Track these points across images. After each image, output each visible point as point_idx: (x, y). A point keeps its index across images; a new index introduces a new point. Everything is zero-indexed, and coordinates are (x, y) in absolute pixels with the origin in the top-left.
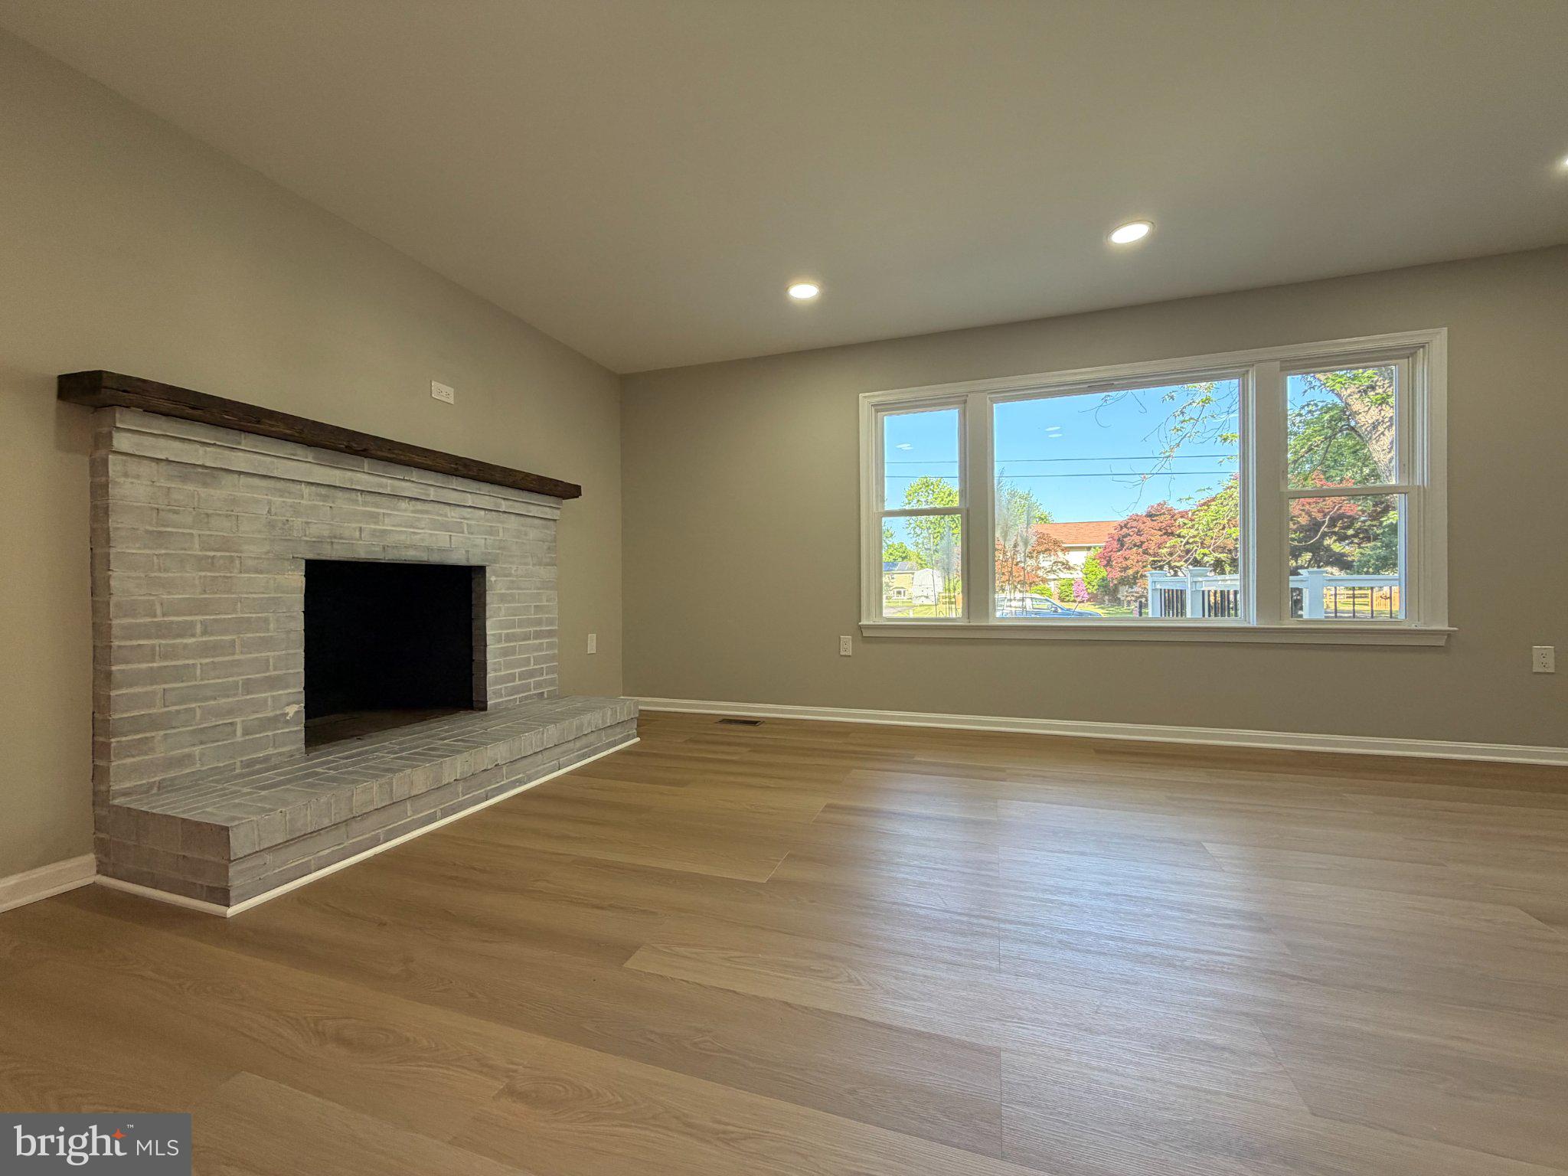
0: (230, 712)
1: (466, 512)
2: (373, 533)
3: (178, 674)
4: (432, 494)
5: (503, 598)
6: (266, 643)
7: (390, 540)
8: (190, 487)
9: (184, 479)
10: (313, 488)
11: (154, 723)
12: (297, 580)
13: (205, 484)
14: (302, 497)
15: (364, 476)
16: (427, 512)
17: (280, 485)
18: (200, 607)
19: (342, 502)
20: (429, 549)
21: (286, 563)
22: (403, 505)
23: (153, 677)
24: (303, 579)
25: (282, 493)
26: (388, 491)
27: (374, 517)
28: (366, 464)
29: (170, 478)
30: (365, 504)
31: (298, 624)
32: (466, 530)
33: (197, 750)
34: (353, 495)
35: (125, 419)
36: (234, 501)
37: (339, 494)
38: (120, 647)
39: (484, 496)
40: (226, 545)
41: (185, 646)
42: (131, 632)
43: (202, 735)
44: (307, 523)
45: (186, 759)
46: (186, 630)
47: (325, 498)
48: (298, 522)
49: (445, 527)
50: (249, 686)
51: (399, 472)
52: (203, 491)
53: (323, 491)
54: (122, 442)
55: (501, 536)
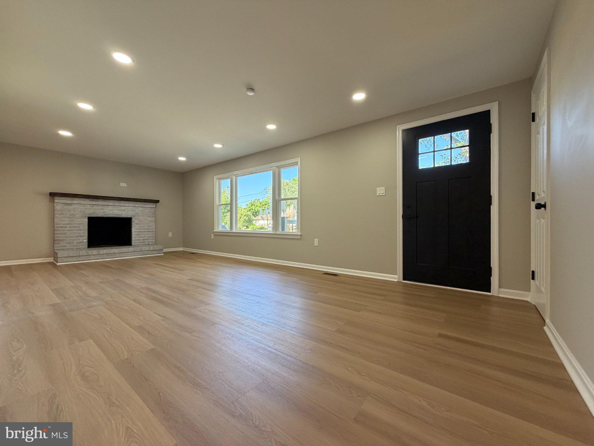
0: (74, 240)
1: (126, 207)
2: (103, 212)
3: (65, 234)
4: (117, 204)
5: (137, 224)
6: (81, 230)
7: (107, 213)
9: (66, 205)
10: (90, 205)
11: (61, 240)
14: (87, 207)
15: (101, 202)
16: (116, 208)
18: (68, 224)
19: (95, 207)
20: (116, 214)
21: (84, 217)
22: (110, 207)
23: (60, 234)
24: (87, 220)
25: (83, 206)
26: (106, 204)
27: (103, 209)
28: (100, 200)
29: (64, 205)
30: (100, 207)
31: (86, 227)
32: (126, 211)
33: (68, 245)
34: (98, 206)
35: (56, 198)
36: (74, 208)
39: (127, 204)
40: (73, 215)
41: (66, 230)
42: (57, 227)
43: (68, 243)
44: (88, 211)
45: (66, 246)
47: (92, 206)
48: (86, 211)
49: (120, 210)
50: (77, 236)
51: (108, 201)
52: (69, 207)
54: (56, 201)
55: (137, 212)
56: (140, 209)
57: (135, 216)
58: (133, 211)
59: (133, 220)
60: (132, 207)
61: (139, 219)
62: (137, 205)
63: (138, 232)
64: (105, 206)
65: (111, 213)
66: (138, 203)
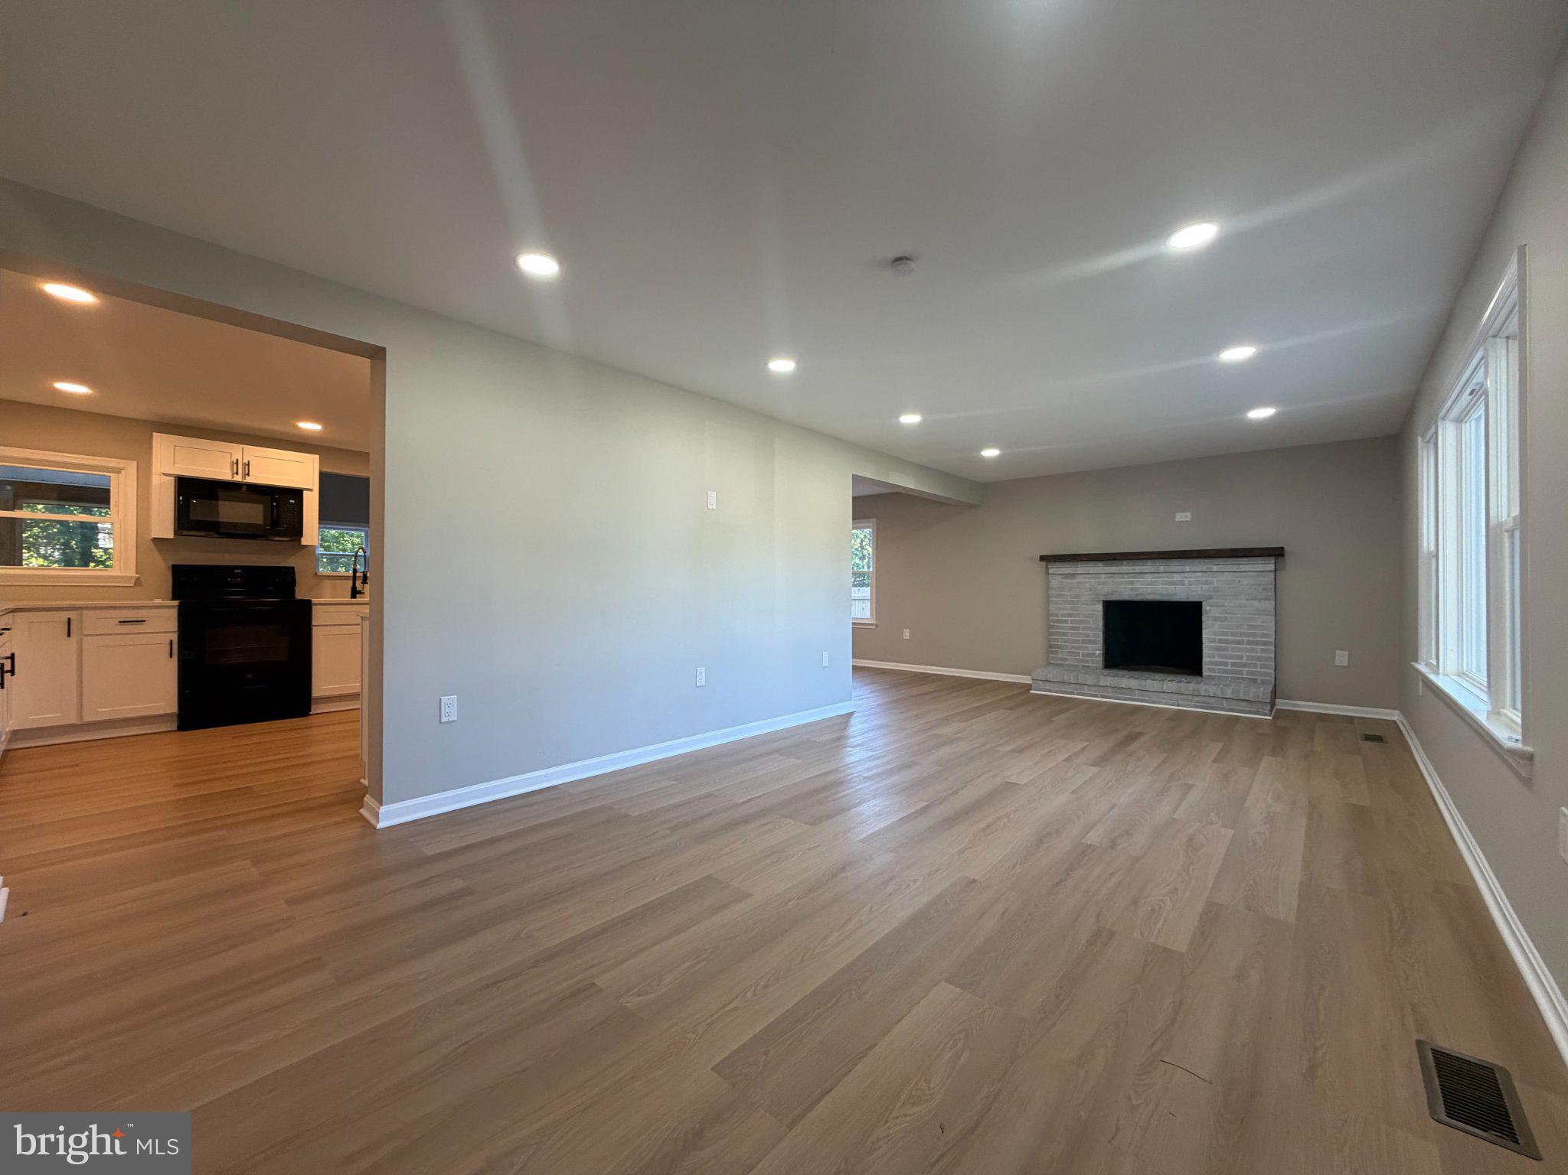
1: (1186, 575)
4: (1164, 569)
5: (1216, 619)
6: (1090, 628)
7: (1141, 591)
12: (1099, 608)
13: (1071, 579)
14: (1100, 579)
16: (1162, 577)
19: (1115, 579)
21: (1095, 603)
22: (1146, 576)
24: (1102, 607)
25: (1095, 579)
27: (1132, 583)
28: (1125, 563)
30: (1127, 578)
32: (1187, 584)
34: (1121, 576)
37: (1116, 576)
39: (1188, 566)
44: (1103, 588)
47: (1110, 578)
48: (1099, 588)
49: (1170, 584)
55: (1215, 584)
56: (1225, 576)
57: (1210, 598)
58: (1207, 583)
59: (1206, 607)
60: (1200, 574)
61: (1223, 606)
62: (1216, 569)
63: (1220, 641)
64: (1137, 575)
65: (1149, 591)
66: (1220, 561)
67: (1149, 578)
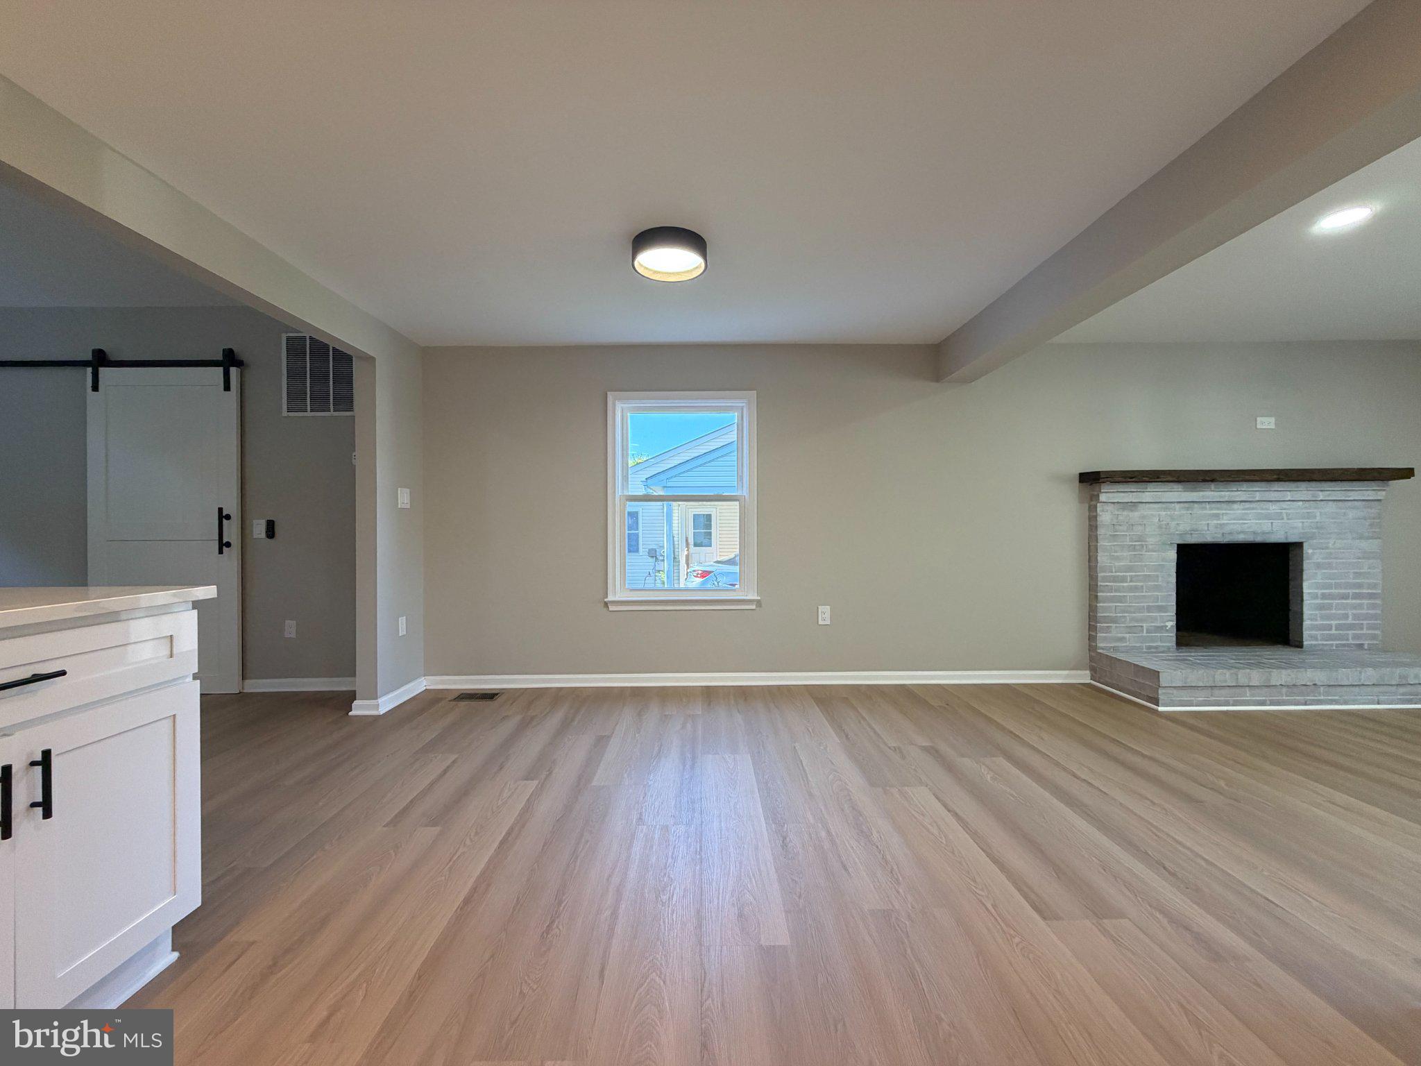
0: (1142, 620)
1: (1284, 505)
2: (1217, 526)
3: (1120, 600)
4: (1258, 496)
5: (1319, 566)
6: (1157, 588)
7: (1227, 529)
8: (1125, 513)
9: (1124, 509)
10: (1182, 505)
11: (1114, 620)
12: (1173, 555)
13: (1132, 511)
14: (1175, 510)
15: (1210, 493)
16: (1253, 509)
17: (1164, 506)
18: (1130, 569)
19: (1197, 510)
20: (1256, 533)
21: (1168, 547)
22: (1236, 506)
23: (1112, 599)
24: (1176, 555)
25: (1165, 509)
26: (1226, 499)
27: (1217, 516)
28: (1213, 486)
29: (1118, 510)
30: (1211, 509)
31: (1173, 579)
32: (1285, 517)
34: (1204, 505)
35: (1105, 488)
36: (1143, 517)
37: (1196, 505)
38: (1101, 585)
40: (1140, 538)
41: (1123, 587)
42: (1105, 579)
43: (1130, 629)
44: (1178, 524)
46: (1123, 579)
47: (1188, 509)
48: (1173, 524)
49: (1268, 517)
50: (1149, 609)
51: (1234, 486)
52: (1131, 514)
53: (1186, 505)
54: (1103, 497)
55: (1318, 519)
56: (1331, 508)
57: (1313, 537)
58: (1309, 516)
59: (1308, 550)
60: (1301, 503)
61: (1327, 548)
62: (1321, 496)
63: (1324, 596)
64: (1224, 506)
65: (1239, 528)
66: (1326, 485)
67: (1238, 509)
